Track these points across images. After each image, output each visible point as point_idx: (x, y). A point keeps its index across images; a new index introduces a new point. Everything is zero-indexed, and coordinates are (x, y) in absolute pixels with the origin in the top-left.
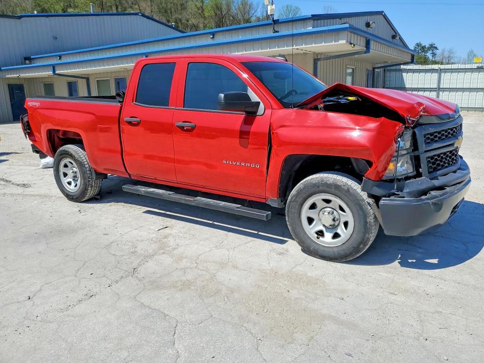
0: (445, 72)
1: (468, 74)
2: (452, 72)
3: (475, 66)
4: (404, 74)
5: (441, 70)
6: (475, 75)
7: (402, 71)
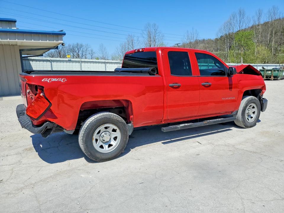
0: (54, 62)
1: (65, 63)
2: (57, 62)
3: (67, 59)
4: (31, 62)
5: (52, 60)
6: (68, 64)
7: (29, 60)
